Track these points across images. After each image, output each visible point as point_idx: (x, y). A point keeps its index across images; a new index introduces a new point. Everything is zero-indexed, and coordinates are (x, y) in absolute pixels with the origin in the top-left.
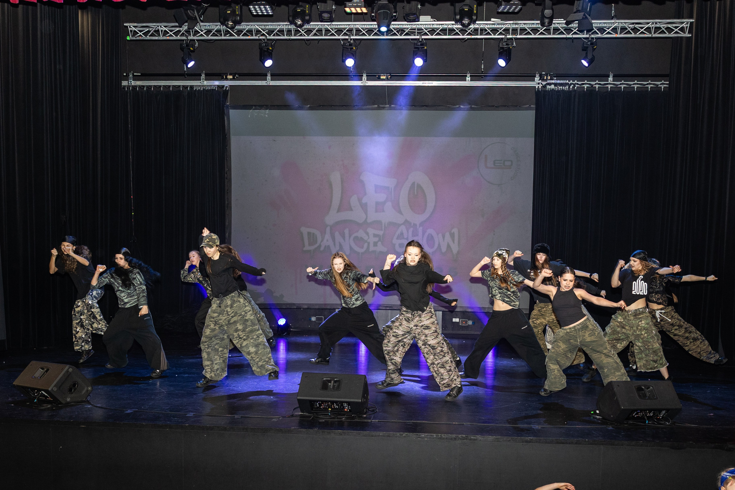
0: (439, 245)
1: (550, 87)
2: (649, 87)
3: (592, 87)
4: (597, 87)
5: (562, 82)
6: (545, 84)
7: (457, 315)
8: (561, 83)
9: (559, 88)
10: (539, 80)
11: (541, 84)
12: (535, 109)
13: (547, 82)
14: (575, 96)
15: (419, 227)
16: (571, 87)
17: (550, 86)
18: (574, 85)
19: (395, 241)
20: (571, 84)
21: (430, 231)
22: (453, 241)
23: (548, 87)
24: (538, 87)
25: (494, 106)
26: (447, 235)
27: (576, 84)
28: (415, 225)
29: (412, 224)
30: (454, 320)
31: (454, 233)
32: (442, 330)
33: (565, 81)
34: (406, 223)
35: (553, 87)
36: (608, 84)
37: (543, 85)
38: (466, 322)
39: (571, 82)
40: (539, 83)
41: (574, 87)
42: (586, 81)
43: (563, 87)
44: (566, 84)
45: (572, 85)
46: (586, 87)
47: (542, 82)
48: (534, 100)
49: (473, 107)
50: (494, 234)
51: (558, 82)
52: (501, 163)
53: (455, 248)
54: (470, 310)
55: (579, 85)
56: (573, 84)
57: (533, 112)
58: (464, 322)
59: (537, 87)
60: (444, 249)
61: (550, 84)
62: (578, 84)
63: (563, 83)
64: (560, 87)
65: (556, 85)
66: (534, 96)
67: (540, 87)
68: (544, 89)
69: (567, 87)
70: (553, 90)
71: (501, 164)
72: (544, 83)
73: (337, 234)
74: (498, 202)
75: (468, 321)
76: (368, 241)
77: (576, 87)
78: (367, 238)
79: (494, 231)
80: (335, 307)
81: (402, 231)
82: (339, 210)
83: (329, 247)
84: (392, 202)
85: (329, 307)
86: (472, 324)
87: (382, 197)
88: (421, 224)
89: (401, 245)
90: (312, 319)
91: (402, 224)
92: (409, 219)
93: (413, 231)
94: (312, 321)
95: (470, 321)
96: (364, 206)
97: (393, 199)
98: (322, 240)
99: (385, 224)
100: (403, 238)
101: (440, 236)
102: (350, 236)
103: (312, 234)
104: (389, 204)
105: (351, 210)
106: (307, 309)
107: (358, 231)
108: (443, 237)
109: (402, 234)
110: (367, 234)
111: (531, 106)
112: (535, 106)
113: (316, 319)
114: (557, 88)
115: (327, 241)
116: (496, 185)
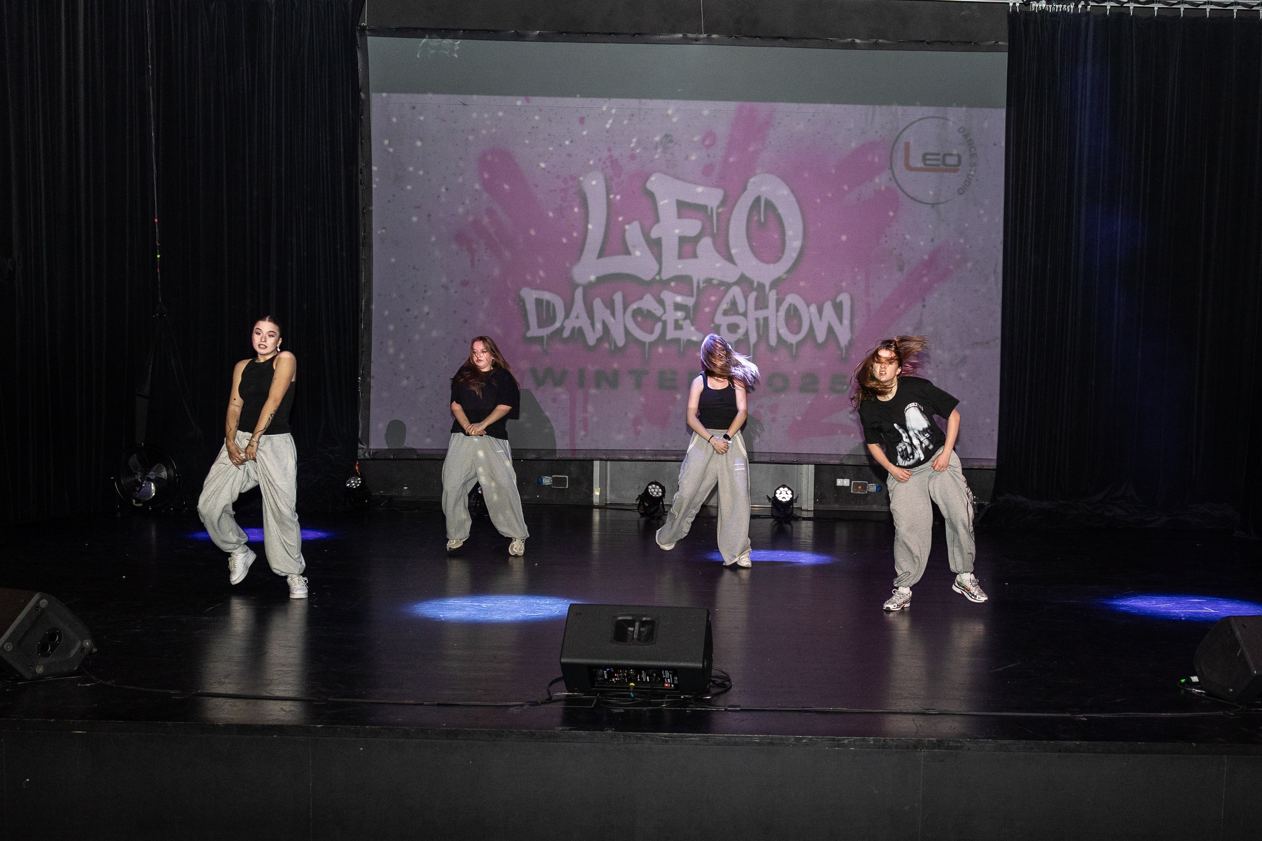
0: (811, 329)
1: (1037, 5)
2: (1235, 11)
3: (1122, 6)
4: (1131, 8)
7: (845, 472)
9: (1055, 7)
12: (1007, 50)
14: (1087, 24)
16: (1080, 6)
17: (1038, 3)
18: (1087, 1)
21: (792, 299)
22: (841, 321)
23: (1034, 4)
24: (1014, 4)
25: (924, 41)
26: (828, 308)
28: (761, 286)
29: (755, 285)
30: (840, 482)
31: (841, 303)
32: (815, 502)
34: (744, 281)
35: (1043, 4)
38: (864, 487)
41: (1085, 7)
43: (1065, 6)
45: (1083, 3)
46: (1108, 7)
48: (1006, 34)
49: (882, 44)
50: (924, 306)
52: (938, 160)
53: (844, 335)
55: (1097, 2)
57: (1005, 56)
58: (860, 487)
59: (1011, 4)
60: (821, 337)
62: (1093, 1)
64: (1057, 6)
66: (1005, 24)
67: (1018, 5)
68: (1025, 8)
69: (1072, 7)
70: (1043, 11)
71: (938, 163)
73: (598, 303)
74: (932, 240)
75: (868, 484)
76: (663, 318)
77: (1090, 7)
78: (662, 311)
79: (924, 300)
80: (594, 457)
81: (734, 297)
82: (602, 254)
83: (580, 330)
84: (714, 236)
85: (581, 457)
86: (875, 491)
87: (692, 227)
88: (775, 284)
89: (733, 328)
90: (543, 481)
91: (736, 283)
92: (748, 274)
93: (757, 299)
94: (544, 485)
95: (871, 484)
96: (655, 246)
97: (715, 231)
98: (567, 316)
99: (698, 283)
100: (737, 313)
101: (813, 309)
102: (625, 308)
103: (545, 303)
104: (706, 243)
105: (627, 252)
106: (533, 460)
107: (641, 298)
108: (820, 311)
109: (734, 304)
110: (661, 302)
111: (999, 43)
112: (1007, 44)
113: (551, 481)
114: (1052, 8)
115: (577, 317)
116: (928, 204)
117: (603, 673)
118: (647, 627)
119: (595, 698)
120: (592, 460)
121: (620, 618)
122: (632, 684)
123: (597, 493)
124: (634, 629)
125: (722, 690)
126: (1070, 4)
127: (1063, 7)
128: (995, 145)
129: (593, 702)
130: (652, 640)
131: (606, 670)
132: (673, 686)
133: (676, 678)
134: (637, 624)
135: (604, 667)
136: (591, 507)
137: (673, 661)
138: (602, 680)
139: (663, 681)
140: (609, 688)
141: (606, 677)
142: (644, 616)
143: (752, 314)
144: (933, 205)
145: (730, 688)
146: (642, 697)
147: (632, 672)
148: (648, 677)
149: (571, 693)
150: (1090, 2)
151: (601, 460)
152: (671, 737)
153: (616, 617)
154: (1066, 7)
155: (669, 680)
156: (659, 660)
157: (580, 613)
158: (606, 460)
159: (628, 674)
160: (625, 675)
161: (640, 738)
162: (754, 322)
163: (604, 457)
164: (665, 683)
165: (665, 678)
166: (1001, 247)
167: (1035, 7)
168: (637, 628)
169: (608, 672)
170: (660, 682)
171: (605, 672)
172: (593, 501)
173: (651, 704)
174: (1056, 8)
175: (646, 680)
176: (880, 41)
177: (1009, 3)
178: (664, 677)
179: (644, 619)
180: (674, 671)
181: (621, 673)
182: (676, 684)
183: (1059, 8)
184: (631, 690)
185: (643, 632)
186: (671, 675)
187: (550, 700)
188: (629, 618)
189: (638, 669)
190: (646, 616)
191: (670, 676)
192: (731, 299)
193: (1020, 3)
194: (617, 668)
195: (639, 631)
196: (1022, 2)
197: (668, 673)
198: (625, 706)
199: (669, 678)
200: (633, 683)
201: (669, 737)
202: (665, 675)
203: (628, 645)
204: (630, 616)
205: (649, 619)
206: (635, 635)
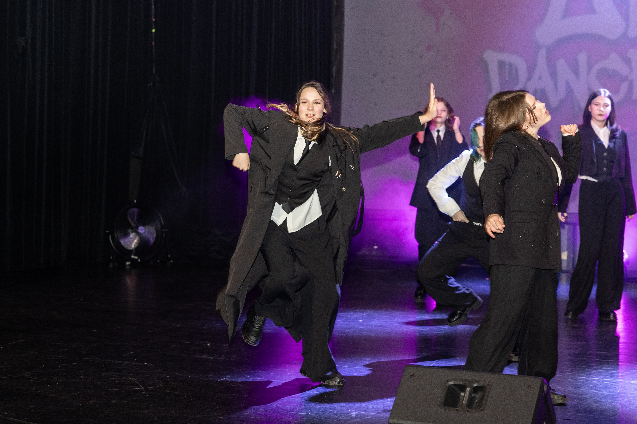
73: (561, 64)
82: (567, 13)
83: (543, 91)
98: (529, 78)
102: (589, 69)
103: (507, 64)
105: (592, 11)
107: (607, 57)
110: (628, 62)
115: (540, 78)
118: (479, 392)
121: (451, 383)
124: (465, 395)
130: (481, 407)
134: (468, 390)
142: (476, 382)
153: (448, 381)
157: (414, 376)
168: (467, 393)
179: (476, 384)
185: (474, 398)
188: (461, 383)
203: (457, 410)
204: (462, 381)
205: (480, 385)
206: (464, 402)
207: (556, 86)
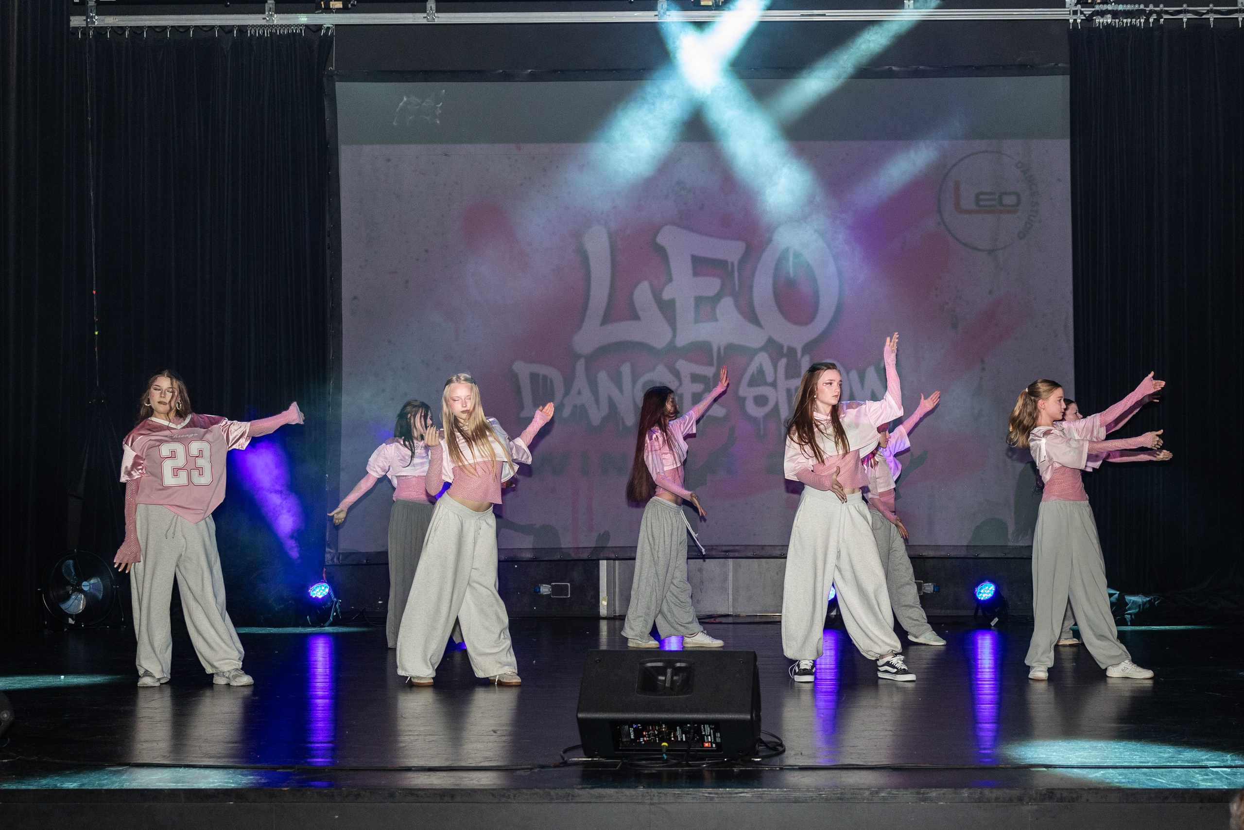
1: (1101, 21)
3: (1200, 18)
4: (1212, 19)
5: (1129, 7)
6: (1090, 15)
8: (1129, 10)
9: (1122, 21)
10: (1076, 5)
11: (1082, 13)
12: (1069, 72)
13: (1093, 9)
14: (1161, 41)
15: (803, 355)
16: (1151, 20)
17: (1102, 17)
18: (1159, 14)
19: (745, 391)
20: (1151, 12)
23: (1099, 20)
24: (1075, 20)
25: (970, 67)
26: (871, 373)
27: (1162, 12)
28: (792, 351)
29: (785, 350)
33: (1137, 6)
34: (772, 346)
35: (1108, 19)
36: (1236, 11)
37: (1085, 15)
39: (1151, 7)
40: (1077, 11)
41: (1157, 21)
42: (1185, 6)
43: (1134, 20)
44: (1142, 12)
45: (1155, 16)
46: (1185, 20)
47: (1083, 9)
48: (1066, 54)
50: (983, 369)
51: (1121, 7)
54: (931, 553)
55: (1171, 14)
56: (1155, 12)
57: (1066, 79)
59: (1071, 21)
61: (1102, 14)
62: (1167, 12)
63: (1132, 10)
64: (1125, 21)
65: (1115, 14)
66: (1067, 43)
67: (1079, 21)
68: (1088, 24)
69: (1142, 21)
70: (1109, 26)
72: (1088, 11)
73: (603, 377)
74: (990, 292)
75: (924, 583)
76: (679, 392)
77: (1163, 20)
78: (677, 383)
79: (983, 362)
80: (602, 555)
81: (761, 365)
82: (607, 319)
83: (583, 407)
84: (735, 295)
85: (585, 556)
86: (932, 591)
87: (711, 285)
88: (808, 348)
89: (761, 401)
90: (541, 590)
91: (763, 349)
92: (777, 338)
93: (787, 367)
94: (543, 596)
95: (927, 584)
96: (667, 309)
97: (737, 289)
98: (567, 393)
99: (719, 349)
100: (765, 383)
101: (854, 375)
102: (634, 381)
103: (541, 377)
104: (727, 302)
105: (636, 317)
106: (530, 561)
107: (654, 369)
108: (862, 378)
109: (761, 371)
110: (677, 374)
111: (1060, 65)
112: (1069, 66)
113: (551, 590)
114: (1119, 22)
115: (579, 393)
116: (984, 251)
117: (629, 730)
118: (681, 675)
119: (619, 762)
120: (598, 560)
121: (649, 665)
122: (665, 744)
123: (604, 603)
124: (666, 679)
125: (774, 753)
126: (1139, 18)
127: (1131, 21)
128: (1059, 180)
129: (618, 765)
130: (688, 689)
131: (632, 727)
132: (714, 745)
133: (718, 735)
134: (669, 671)
135: (630, 722)
136: (598, 618)
137: (715, 712)
138: (627, 742)
139: (702, 740)
140: (637, 750)
141: (632, 737)
142: (677, 661)
143: (782, 384)
144: (990, 252)
145: (784, 751)
146: (677, 760)
147: (665, 728)
148: (684, 735)
149: (590, 759)
150: (1163, 15)
151: (608, 559)
152: (717, 794)
153: (645, 664)
154: (1136, 22)
155: (709, 737)
156: (697, 711)
157: (600, 661)
158: (614, 560)
159: (660, 732)
160: (656, 732)
161: (679, 796)
162: (785, 393)
163: (613, 556)
164: (705, 742)
165: (705, 735)
166: (1070, 297)
167: (1099, 22)
168: (669, 675)
169: (635, 730)
170: (698, 741)
171: (631, 729)
172: (599, 612)
173: (688, 765)
174: (1123, 23)
175: (682, 739)
176: (921, 67)
177: (1068, 20)
178: (703, 733)
179: (678, 665)
180: (716, 725)
181: (650, 731)
182: (718, 743)
183: (1127, 23)
184: (664, 750)
185: (676, 681)
186: (712, 731)
187: (565, 764)
188: (660, 666)
189: (672, 724)
190: (680, 661)
191: (710, 733)
192: (757, 367)
193: (1082, 20)
194: (646, 723)
195: (673, 682)
196: (1084, 18)
197: (709, 729)
198: (657, 767)
199: (710, 735)
200: (666, 742)
201: (715, 794)
202: (705, 731)
203: (659, 695)
204: (660, 662)
205: (683, 665)
206: (666, 685)
207: (597, 401)
